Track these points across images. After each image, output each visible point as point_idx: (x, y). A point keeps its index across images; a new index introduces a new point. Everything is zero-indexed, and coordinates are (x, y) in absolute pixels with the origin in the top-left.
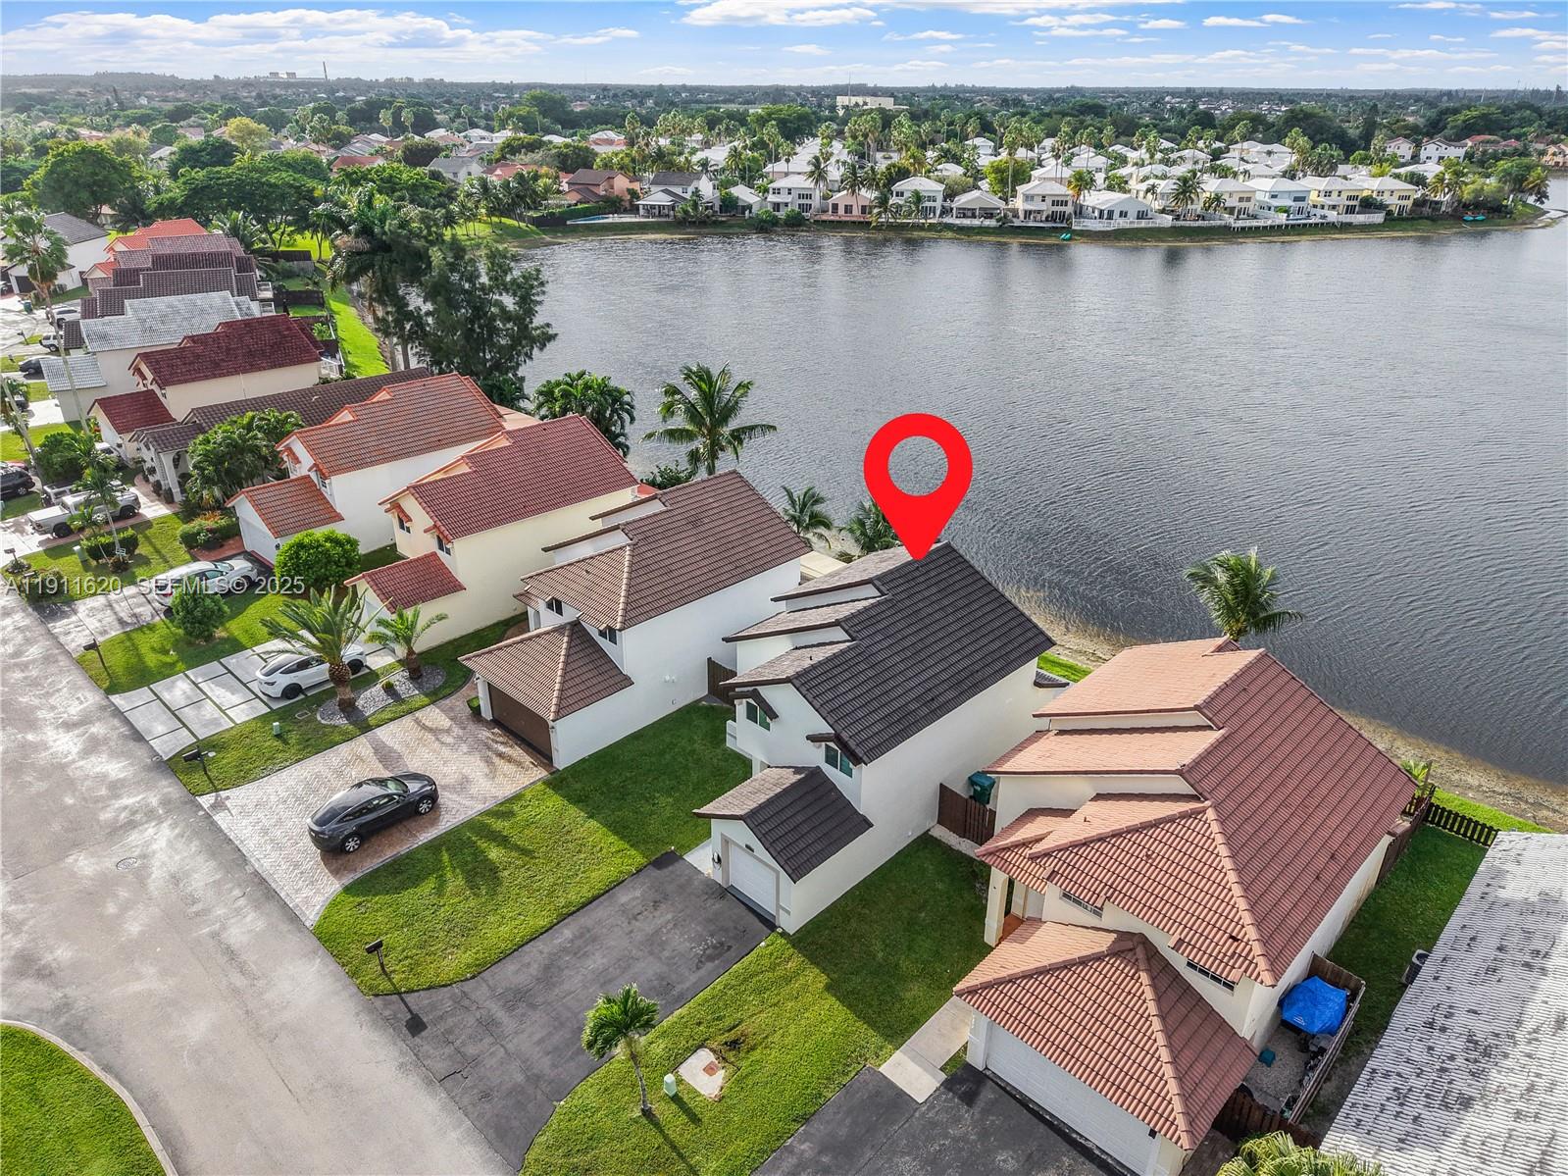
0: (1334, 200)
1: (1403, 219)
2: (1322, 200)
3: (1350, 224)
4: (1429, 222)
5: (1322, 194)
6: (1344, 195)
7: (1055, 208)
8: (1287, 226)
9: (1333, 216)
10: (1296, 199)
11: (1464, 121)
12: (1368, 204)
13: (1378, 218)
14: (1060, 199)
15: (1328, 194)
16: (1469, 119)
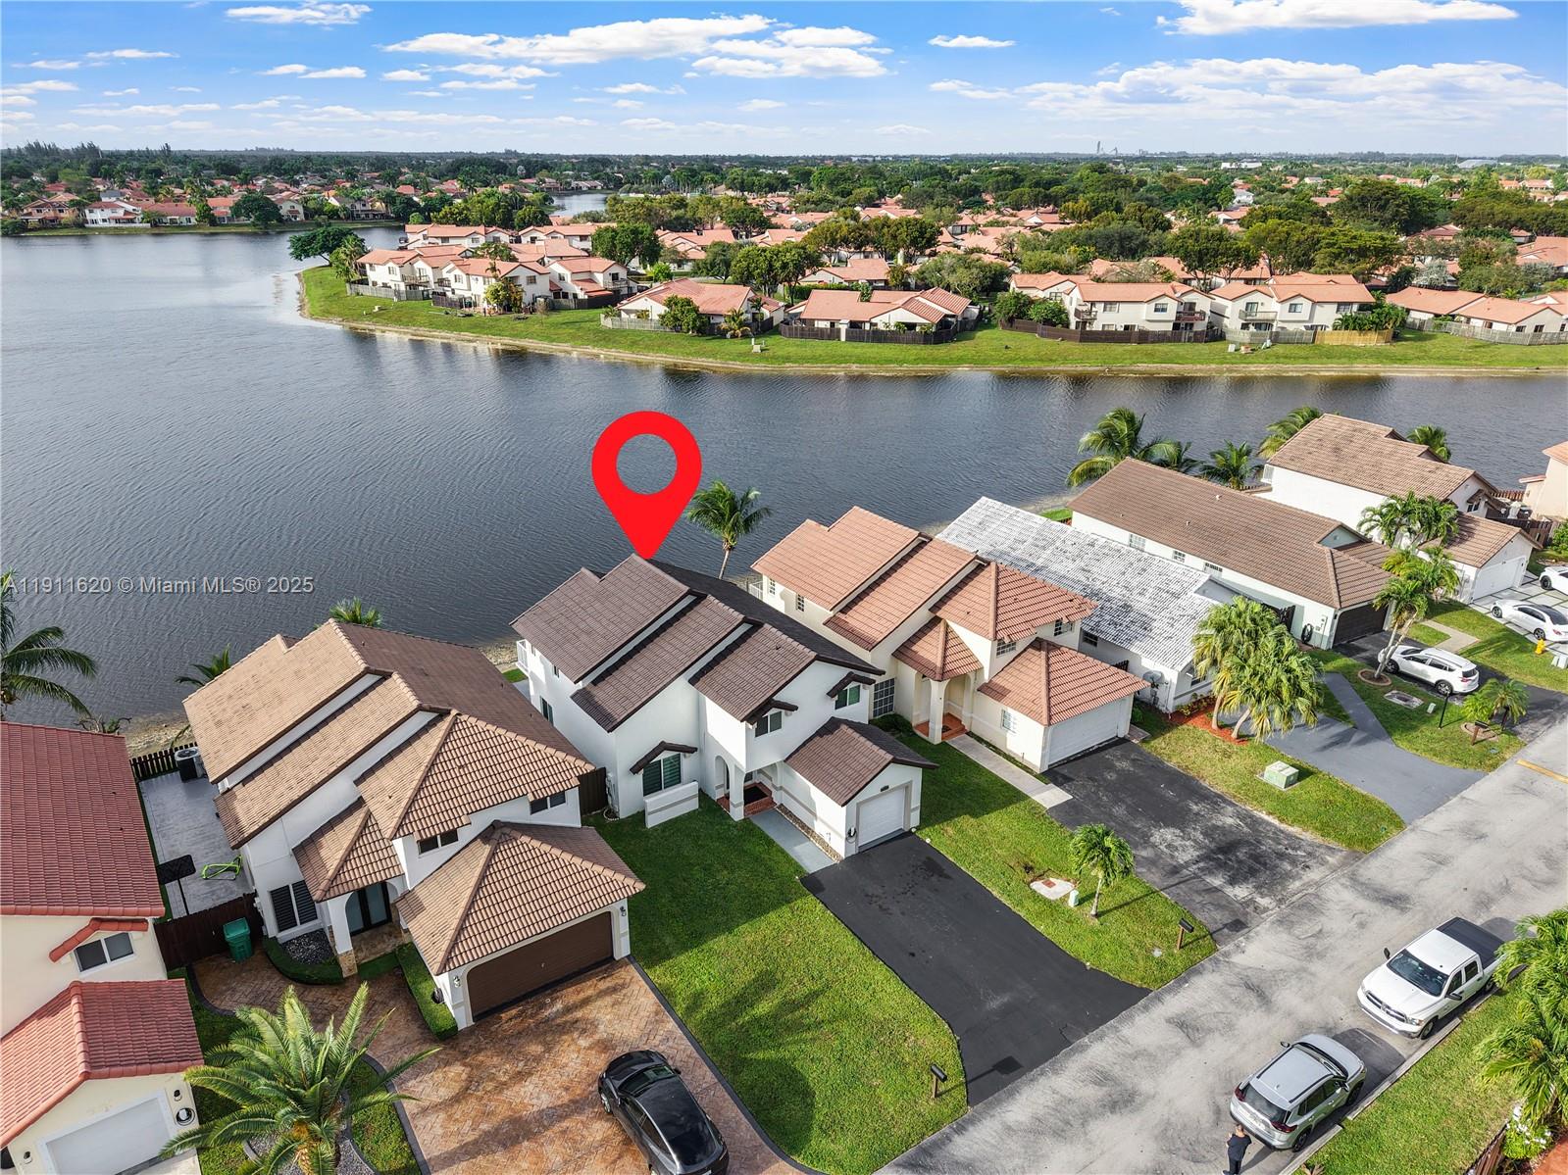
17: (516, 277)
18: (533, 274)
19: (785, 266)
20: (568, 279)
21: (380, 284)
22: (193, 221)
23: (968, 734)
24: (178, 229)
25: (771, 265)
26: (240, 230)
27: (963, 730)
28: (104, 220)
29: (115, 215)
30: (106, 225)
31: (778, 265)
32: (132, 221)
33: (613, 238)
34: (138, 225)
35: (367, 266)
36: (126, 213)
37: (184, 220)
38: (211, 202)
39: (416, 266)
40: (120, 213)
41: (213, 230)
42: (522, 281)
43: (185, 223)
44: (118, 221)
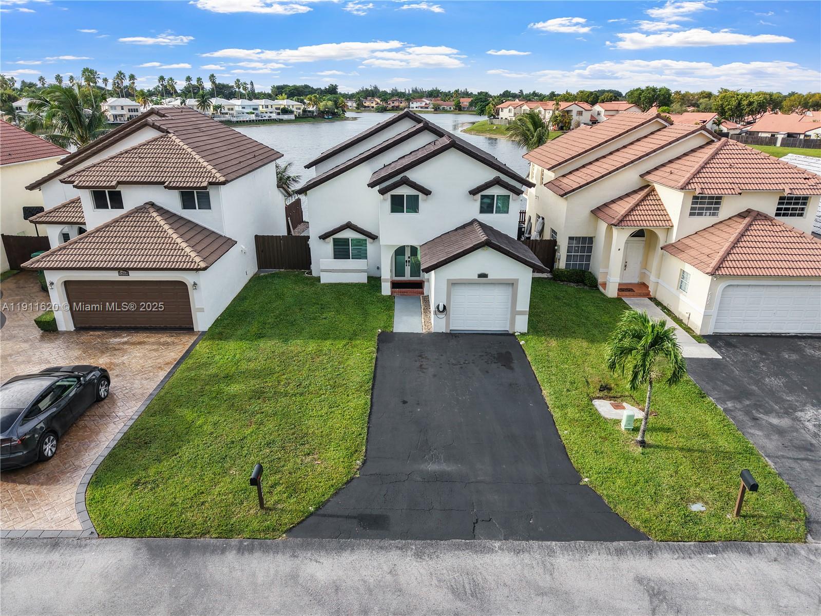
0: (270, 109)
1: (301, 118)
2: (265, 110)
3: (282, 120)
4: (312, 119)
5: (264, 107)
6: (274, 107)
7: (131, 113)
8: (256, 120)
9: (274, 116)
10: (254, 109)
11: (289, 91)
12: (285, 111)
13: (292, 117)
14: (133, 108)
15: (267, 107)
16: (291, 90)
17: (571, 111)
18: (582, 110)
19: (750, 104)
20: (603, 113)
21: (504, 118)
22: (452, 109)
23: (651, 299)
24: (445, 111)
25: (739, 104)
26: (471, 113)
27: (647, 295)
28: (417, 107)
29: (421, 105)
30: (417, 109)
31: (745, 103)
32: (427, 108)
33: (640, 94)
34: (429, 109)
35: (500, 109)
36: (426, 104)
37: (448, 108)
38: (462, 100)
39: (523, 108)
40: (423, 104)
41: (459, 112)
42: (574, 114)
43: (448, 109)
44: (422, 108)
